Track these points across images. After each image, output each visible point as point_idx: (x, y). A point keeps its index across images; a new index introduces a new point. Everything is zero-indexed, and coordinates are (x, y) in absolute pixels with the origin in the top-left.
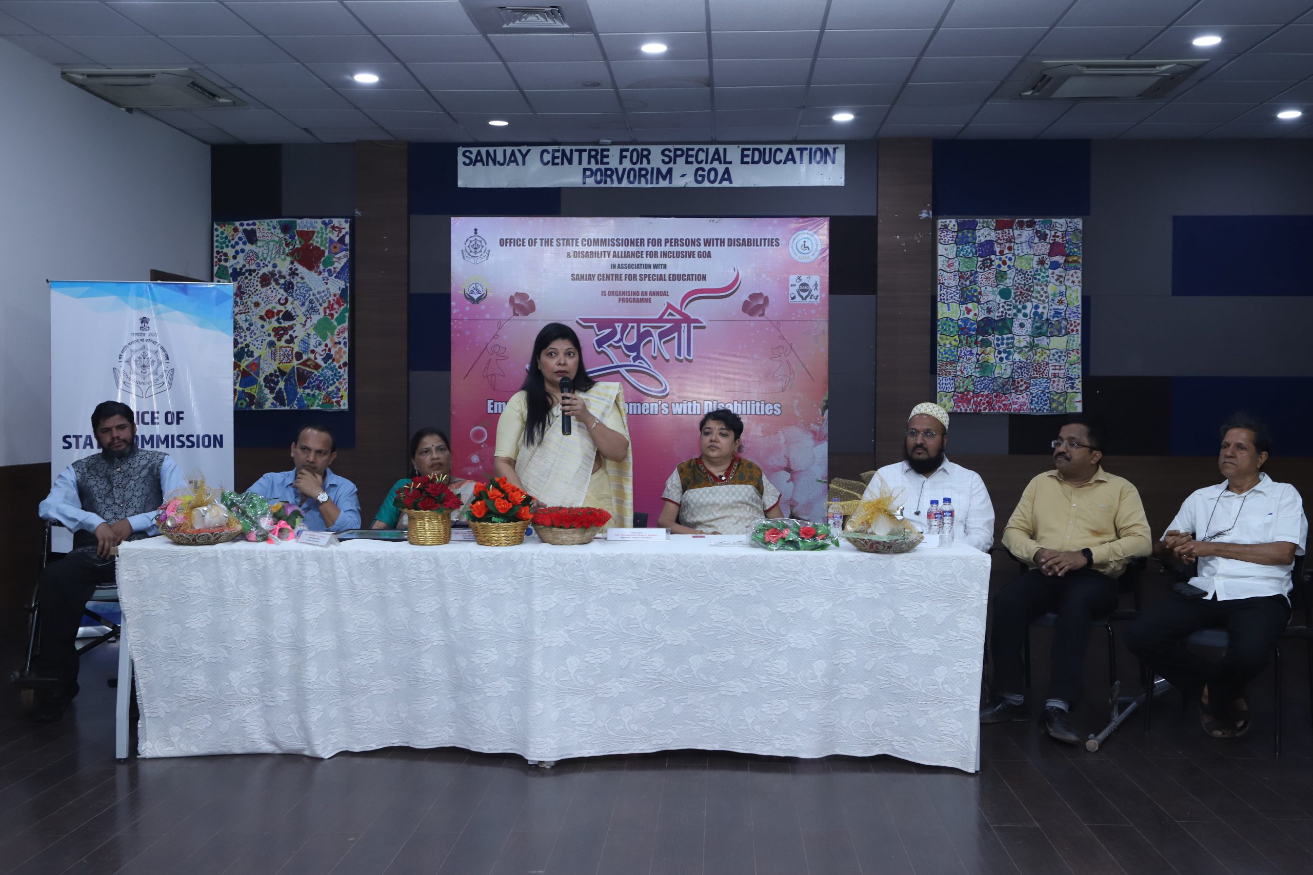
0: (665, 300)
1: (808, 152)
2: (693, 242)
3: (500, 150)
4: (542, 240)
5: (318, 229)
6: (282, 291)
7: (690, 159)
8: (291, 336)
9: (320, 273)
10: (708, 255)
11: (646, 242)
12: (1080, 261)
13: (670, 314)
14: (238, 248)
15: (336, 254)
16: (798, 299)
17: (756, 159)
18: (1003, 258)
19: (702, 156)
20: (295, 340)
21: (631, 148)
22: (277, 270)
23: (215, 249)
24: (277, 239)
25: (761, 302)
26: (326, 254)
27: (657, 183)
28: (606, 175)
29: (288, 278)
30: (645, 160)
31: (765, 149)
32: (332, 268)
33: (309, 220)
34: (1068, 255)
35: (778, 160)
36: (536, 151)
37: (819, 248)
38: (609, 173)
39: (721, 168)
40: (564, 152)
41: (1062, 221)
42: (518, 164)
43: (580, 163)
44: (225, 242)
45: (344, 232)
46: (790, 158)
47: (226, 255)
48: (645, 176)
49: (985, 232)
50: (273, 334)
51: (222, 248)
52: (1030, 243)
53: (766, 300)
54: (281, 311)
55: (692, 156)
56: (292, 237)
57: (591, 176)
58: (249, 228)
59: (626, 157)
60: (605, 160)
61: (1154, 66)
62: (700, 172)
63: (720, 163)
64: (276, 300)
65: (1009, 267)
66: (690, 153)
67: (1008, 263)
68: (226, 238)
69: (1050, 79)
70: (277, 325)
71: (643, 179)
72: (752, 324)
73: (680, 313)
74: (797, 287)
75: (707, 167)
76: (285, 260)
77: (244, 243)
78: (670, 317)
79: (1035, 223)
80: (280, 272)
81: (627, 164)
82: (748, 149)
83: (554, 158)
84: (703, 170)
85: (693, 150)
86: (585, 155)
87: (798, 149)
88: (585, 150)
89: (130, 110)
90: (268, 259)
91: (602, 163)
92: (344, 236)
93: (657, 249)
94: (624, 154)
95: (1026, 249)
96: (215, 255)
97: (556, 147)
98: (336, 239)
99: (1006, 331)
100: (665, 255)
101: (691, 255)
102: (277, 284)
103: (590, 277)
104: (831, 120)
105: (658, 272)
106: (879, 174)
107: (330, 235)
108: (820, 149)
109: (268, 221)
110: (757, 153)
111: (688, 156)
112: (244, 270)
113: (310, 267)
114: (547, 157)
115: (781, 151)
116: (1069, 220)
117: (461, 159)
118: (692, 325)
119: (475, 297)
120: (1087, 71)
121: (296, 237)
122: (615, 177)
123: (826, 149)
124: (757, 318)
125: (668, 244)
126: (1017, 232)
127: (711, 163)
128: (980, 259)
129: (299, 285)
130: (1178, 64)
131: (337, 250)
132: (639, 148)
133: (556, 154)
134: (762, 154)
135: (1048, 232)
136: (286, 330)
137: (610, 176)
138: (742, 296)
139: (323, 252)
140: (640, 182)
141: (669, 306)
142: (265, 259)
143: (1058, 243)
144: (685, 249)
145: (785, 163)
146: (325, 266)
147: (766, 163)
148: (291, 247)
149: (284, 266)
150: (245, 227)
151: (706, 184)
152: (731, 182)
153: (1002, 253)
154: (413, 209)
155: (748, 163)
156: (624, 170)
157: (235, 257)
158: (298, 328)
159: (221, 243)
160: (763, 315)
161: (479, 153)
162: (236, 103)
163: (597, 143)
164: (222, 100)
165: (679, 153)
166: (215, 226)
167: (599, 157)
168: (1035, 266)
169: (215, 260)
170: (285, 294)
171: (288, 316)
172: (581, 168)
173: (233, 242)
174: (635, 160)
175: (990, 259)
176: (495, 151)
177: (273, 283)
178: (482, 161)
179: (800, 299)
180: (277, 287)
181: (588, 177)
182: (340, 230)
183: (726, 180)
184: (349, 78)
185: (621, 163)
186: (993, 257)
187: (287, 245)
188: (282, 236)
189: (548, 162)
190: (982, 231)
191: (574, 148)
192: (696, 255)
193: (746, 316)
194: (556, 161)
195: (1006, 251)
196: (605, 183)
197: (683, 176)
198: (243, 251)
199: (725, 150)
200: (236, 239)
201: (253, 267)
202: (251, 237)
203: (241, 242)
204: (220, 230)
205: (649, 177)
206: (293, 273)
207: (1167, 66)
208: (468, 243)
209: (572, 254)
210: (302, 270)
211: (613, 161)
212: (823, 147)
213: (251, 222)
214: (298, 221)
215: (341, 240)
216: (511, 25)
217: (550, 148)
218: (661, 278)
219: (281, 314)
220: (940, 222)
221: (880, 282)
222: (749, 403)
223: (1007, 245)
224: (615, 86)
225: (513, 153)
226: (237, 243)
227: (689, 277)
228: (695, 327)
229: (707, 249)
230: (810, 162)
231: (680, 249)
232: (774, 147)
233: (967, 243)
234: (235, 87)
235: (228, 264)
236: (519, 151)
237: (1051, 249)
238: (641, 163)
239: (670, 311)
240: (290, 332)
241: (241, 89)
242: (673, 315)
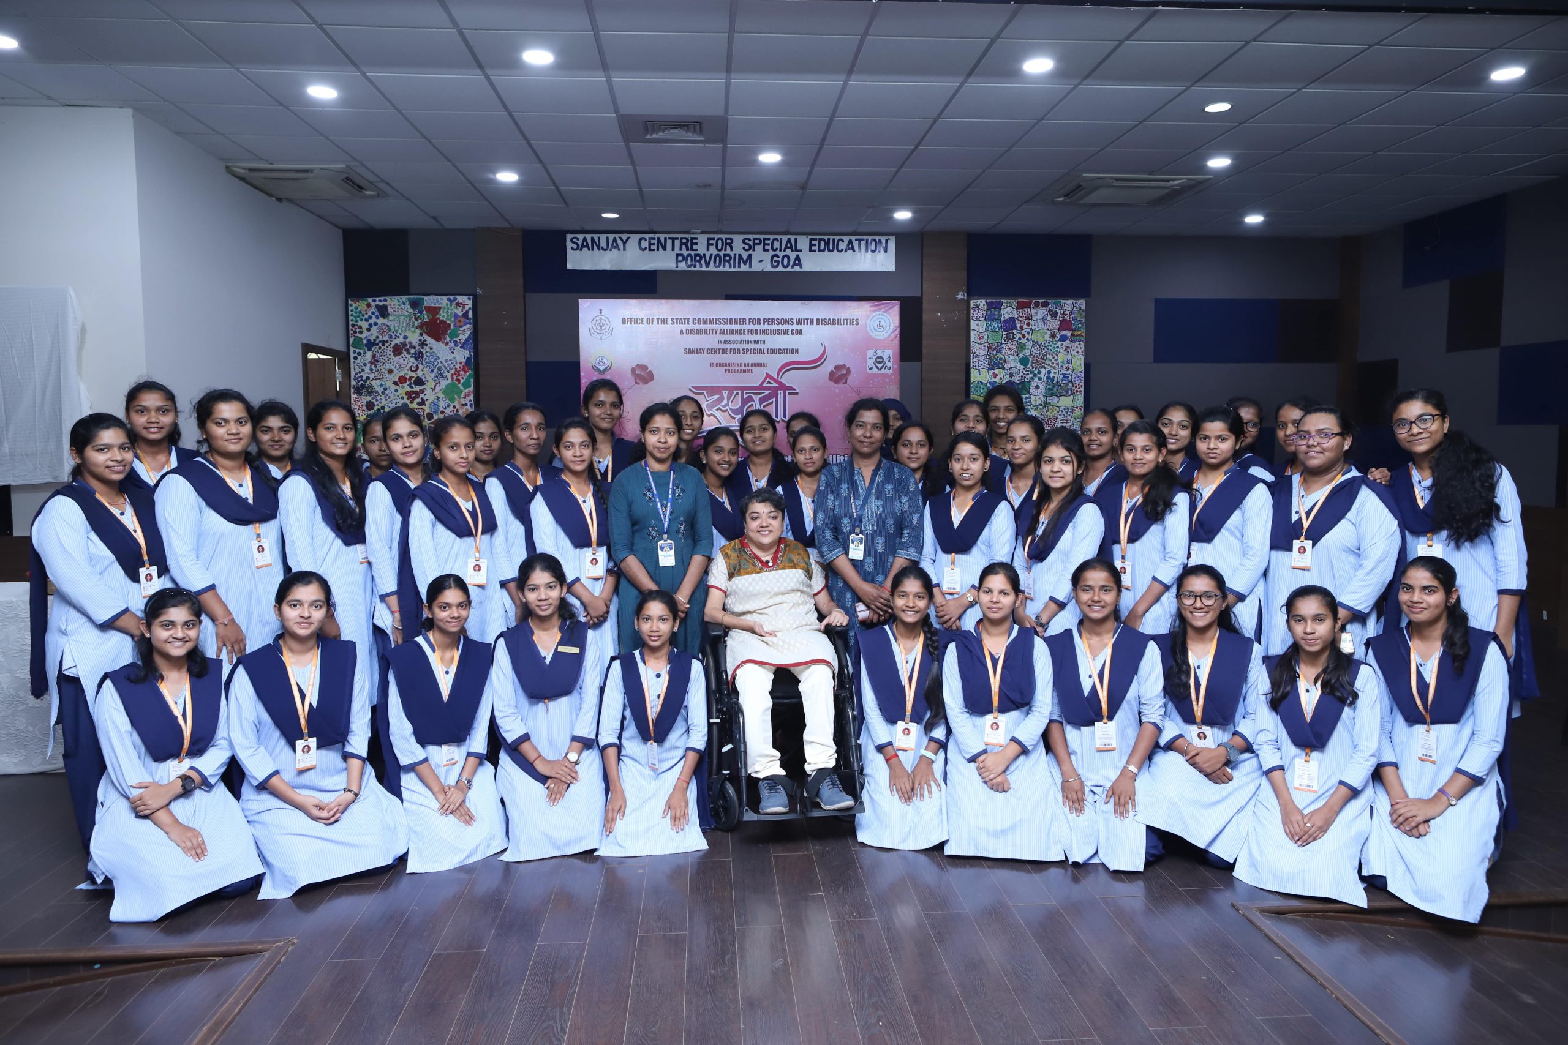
0: (765, 370)
1: (865, 242)
2: (788, 322)
3: (603, 237)
4: (658, 319)
5: (444, 305)
6: (413, 360)
7: (766, 247)
8: (422, 399)
9: (447, 344)
10: (800, 332)
11: (747, 322)
12: (1083, 334)
13: (769, 382)
14: (372, 321)
15: (461, 327)
16: (875, 369)
17: (822, 247)
18: (1023, 332)
19: (776, 245)
20: (426, 403)
21: (717, 237)
22: (407, 341)
23: (351, 323)
24: (407, 314)
25: (844, 372)
26: (452, 327)
27: (739, 267)
28: (696, 261)
29: (418, 348)
30: (728, 247)
31: (829, 240)
32: (457, 339)
33: (435, 297)
34: (1073, 330)
35: (840, 249)
36: (635, 238)
37: (892, 326)
38: (698, 258)
39: (793, 255)
40: (659, 240)
41: (1069, 302)
42: (619, 250)
43: (673, 249)
44: (359, 317)
45: (467, 308)
46: (851, 247)
47: (360, 327)
48: (729, 261)
49: (1009, 311)
51: (357, 321)
52: (1044, 320)
53: (848, 370)
54: (413, 377)
55: (768, 245)
56: (421, 312)
57: (683, 260)
58: (381, 304)
59: (712, 245)
60: (695, 247)
61: (1168, 181)
62: (775, 259)
63: (792, 251)
64: (408, 368)
65: (1027, 339)
66: (767, 242)
67: (1027, 336)
68: (360, 312)
69: (1085, 188)
70: (409, 389)
71: (727, 264)
72: (837, 391)
73: (777, 381)
74: (874, 359)
75: (781, 254)
76: (414, 332)
77: (377, 317)
78: (769, 385)
79: (1048, 303)
80: (410, 343)
81: (713, 251)
82: (815, 240)
83: (650, 244)
84: (778, 256)
85: (769, 239)
86: (677, 243)
87: (856, 240)
88: (677, 238)
89: (279, 200)
90: (400, 331)
91: (692, 250)
92: (467, 312)
93: (757, 327)
94: (711, 242)
95: (1040, 324)
96: (351, 327)
97: (652, 236)
98: (461, 314)
99: (1025, 392)
100: (763, 332)
101: (785, 332)
102: (408, 353)
103: (700, 351)
104: (892, 218)
105: (758, 346)
106: (924, 262)
107: (455, 310)
108: (875, 240)
109: (398, 297)
110: (822, 243)
111: (765, 245)
112: (377, 341)
113: (438, 339)
114: (645, 244)
115: (843, 241)
116: (1075, 301)
117: (569, 244)
118: (787, 392)
119: (602, 368)
120: (1115, 183)
121: (425, 312)
122: (703, 262)
123: (880, 240)
124: (841, 385)
125: (766, 323)
126: (1033, 311)
127: (784, 251)
128: (1005, 333)
129: (428, 354)
130: (1189, 179)
131: (462, 324)
132: (724, 237)
133: (652, 241)
134: (827, 243)
135: (1058, 311)
136: (417, 394)
137: (699, 261)
138: (828, 367)
139: (449, 325)
140: (724, 266)
141: (768, 376)
142: (397, 331)
143: (1066, 320)
144: (780, 327)
145: (846, 251)
146: (451, 338)
147: (830, 251)
148: (420, 321)
149: (414, 337)
150: (377, 303)
151: (780, 268)
152: (801, 267)
153: (1022, 328)
154: (528, 288)
155: (815, 251)
156: (711, 255)
157: (368, 330)
158: (428, 392)
159: (355, 317)
160: (846, 383)
161: (585, 240)
162: (381, 194)
163: (688, 233)
164: (368, 193)
165: (757, 241)
166: (350, 302)
167: (689, 244)
168: (1048, 339)
169: (351, 332)
170: (416, 362)
171: (419, 382)
172: (674, 254)
173: (366, 316)
174: (720, 247)
175: (1013, 333)
176: (599, 238)
177: (405, 353)
178: (587, 246)
179: (876, 370)
180: (408, 356)
181: (681, 261)
182: (464, 305)
183: (797, 265)
184: (491, 176)
185: (708, 250)
186: (1015, 331)
187: (416, 319)
188: (411, 311)
189: (646, 248)
190: (1006, 310)
191: (668, 236)
192: (790, 333)
193: (832, 384)
194: (652, 247)
195: (1025, 327)
196: (695, 266)
197: (761, 261)
198: (376, 324)
199: (796, 240)
200: (370, 314)
201: (386, 338)
202: (383, 312)
203: (374, 317)
204: (354, 305)
205: (732, 262)
206: (423, 344)
207: (1178, 181)
208: (594, 321)
209: (684, 331)
210: (430, 341)
211: (701, 249)
212: (877, 238)
213: (382, 298)
214: (426, 298)
215: (465, 315)
216: (654, 136)
217: (647, 236)
218: (761, 352)
219: (413, 380)
220: (973, 302)
221: (924, 351)
223: (1026, 321)
224: (723, 188)
225: (615, 240)
226: (370, 317)
227: (784, 351)
228: (789, 394)
229: (799, 327)
230: (867, 251)
231: (776, 327)
232: (837, 238)
233: (994, 320)
234: (383, 181)
235: (363, 336)
236: (621, 238)
237: (1060, 325)
238: (725, 250)
239: (768, 380)
240: (422, 396)
241: (388, 184)
242: (771, 384)
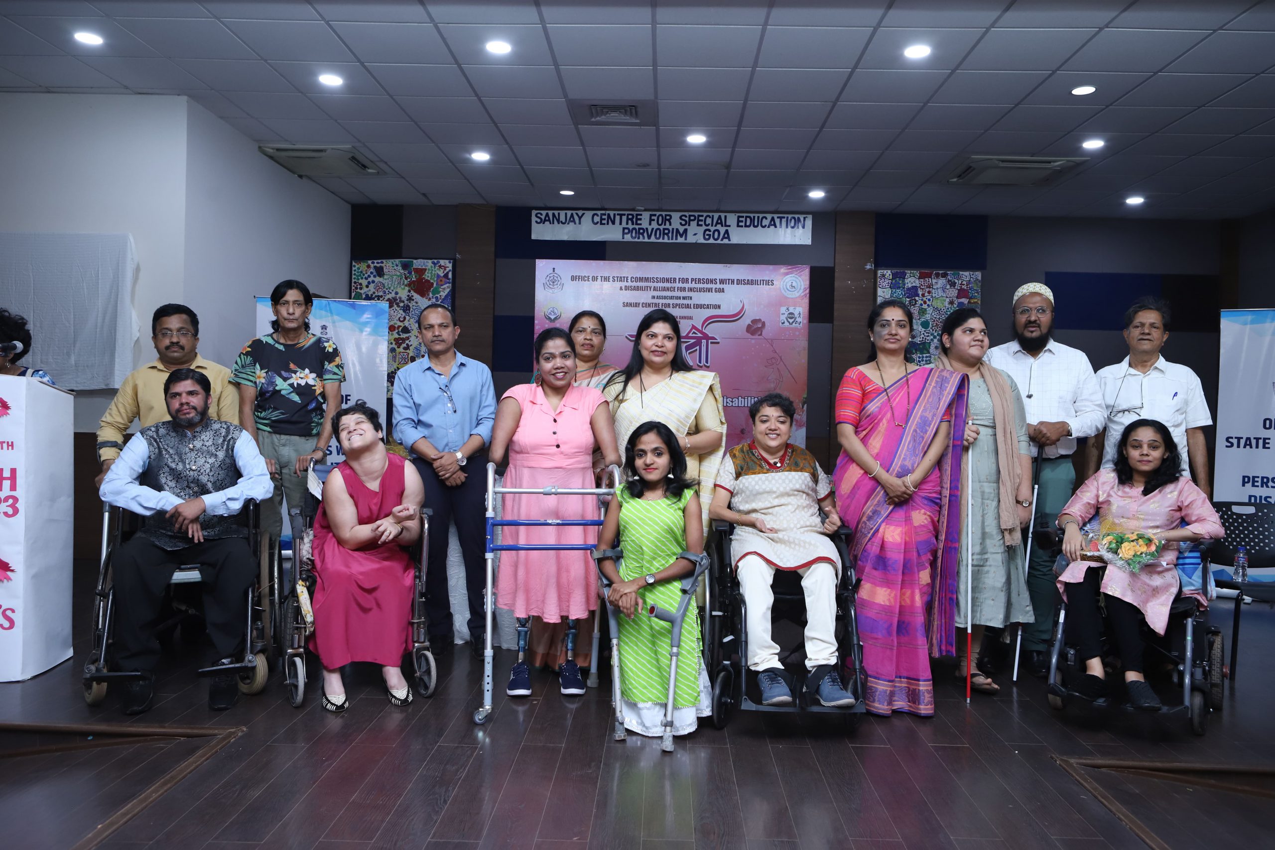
0: (691, 322)
1: (785, 219)
2: (712, 281)
3: (562, 213)
4: (602, 277)
5: (429, 267)
6: (401, 312)
7: (700, 223)
8: (407, 344)
9: (430, 299)
10: (722, 291)
11: (677, 281)
12: (979, 302)
13: (694, 333)
14: (370, 279)
15: (442, 285)
16: (787, 324)
17: (748, 223)
18: (925, 299)
19: (709, 221)
20: (411, 348)
21: (658, 213)
22: (398, 296)
23: (353, 280)
24: (399, 274)
25: (760, 325)
26: (435, 285)
27: (676, 239)
28: (640, 233)
29: (406, 302)
30: (667, 223)
31: (754, 217)
32: (438, 296)
33: (422, 260)
34: (971, 298)
35: (763, 225)
36: (589, 214)
37: (803, 287)
38: (641, 232)
39: (722, 230)
40: (609, 215)
41: (967, 273)
42: (575, 224)
43: (621, 224)
44: (360, 275)
45: (448, 269)
46: (773, 223)
47: (361, 284)
48: (667, 234)
49: (912, 280)
50: (394, 343)
51: (358, 279)
52: (944, 289)
53: (764, 324)
54: (400, 326)
55: (702, 221)
56: (410, 273)
57: (628, 233)
58: (378, 265)
59: (654, 220)
60: (639, 222)
61: (1049, 162)
62: (707, 232)
63: (722, 226)
64: (397, 318)
65: (928, 305)
66: (700, 218)
67: (928, 302)
68: (361, 272)
69: (974, 169)
70: (397, 336)
71: (666, 236)
72: (753, 341)
73: (701, 332)
74: (786, 315)
75: (713, 229)
76: (404, 289)
77: (375, 276)
78: (694, 335)
79: (947, 274)
80: (400, 298)
81: (654, 225)
82: (743, 217)
83: (602, 219)
84: (709, 230)
85: (702, 216)
86: (624, 218)
87: (778, 217)
88: (624, 215)
89: (301, 176)
90: (392, 288)
91: (637, 224)
92: (448, 273)
93: (685, 285)
94: (653, 218)
95: (941, 293)
96: (353, 284)
97: (603, 212)
98: (442, 275)
99: (925, 352)
100: (691, 290)
101: (710, 290)
102: (398, 306)
103: (636, 305)
104: (807, 197)
105: (686, 302)
106: (837, 237)
107: (438, 272)
108: (794, 218)
109: (393, 260)
110: (748, 220)
111: (699, 220)
112: (374, 296)
113: (422, 295)
114: (597, 219)
115: (766, 219)
116: (971, 273)
117: (534, 219)
118: (710, 341)
119: (553, 317)
120: (1002, 164)
121: (413, 273)
122: (645, 234)
123: (799, 218)
124: (756, 337)
125: (694, 282)
126: (934, 281)
127: (716, 226)
128: (908, 299)
129: (414, 308)
130: (1068, 161)
131: (443, 283)
132: (664, 214)
133: (604, 217)
134: (752, 220)
135: (956, 281)
136: (404, 340)
137: (642, 234)
138: (746, 321)
139: (432, 284)
140: (663, 239)
141: (694, 327)
142: (390, 288)
143: (964, 289)
144: (706, 286)
145: (769, 227)
146: (434, 294)
147: (755, 226)
148: (409, 280)
149: (403, 293)
150: (375, 264)
151: (711, 241)
152: (729, 240)
153: (923, 295)
154: (497, 255)
155: (742, 226)
156: (653, 229)
157: (367, 286)
158: (413, 339)
159: (358, 276)
160: (761, 335)
161: (547, 215)
162: (380, 173)
163: (634, 210)
164: (370, 171)
165: (692, 218)
166: (354, 263)
167: (634, 220)
168: (947, 305)
169: (353, 288)
170: (404, 314)
171: (406, 330)
172: (621, 228)
173: (366, 275)
174: (660, 222)
175: (915, 300)
176: (559, 214)
177: (395, 306)
178: (549, 220)
179: (788, 324)
180: (398, 309)
181: (627, 234)
182: (445, 268)
183: (726, 238)
184: (468, 156)
185: (650, 224)
186: (917, 298)
187: (406, 278)
188: (402, 271)
189: (598, 222)
190: (909, 279)
191: (616, 212)
192: (714, 291)
193: (749, 335)
194: (603, 222)
195: (926, 294)
196: (639, 238)
197: (695, 234)
198: (373, 282)
199: (726, 217)
200: (369, 273)
201: (381, 294)
202: (380, 272)
203: (372, 276)
204: (357, 266)
205: (670, 235)
206: (410, 299)
207: (1059, 162)
208: (548, 278)
209: (623, 288)
210: (416, 296)
211: (645, 223)
212: (796, 216)
213: (379, 261)
214: (415, 261)
215: (446, 276)
216: (598, 118)
217: (599, 213)
218: (688, 306)
219: (401, 328)
220: (880, 272)
221: (836, 314)
222: (749, 398)
223: (927, 290)
224: (659, 167)
225: (572, 215)
226: (369, 276)
227: (708, 307)
228: (711, 343)
229: (722, 286)
230: (787, 227)
231: (701, 286)
232: (761, 216)
233: (899, 288)
234: (382, 161)
235: (362, 291)
236: (577, 214)
237: (959, 294)
238: (665, 225)
239: (694, 330)
240: (407, 342)
241: (386, 163)
242: (696, 333)
